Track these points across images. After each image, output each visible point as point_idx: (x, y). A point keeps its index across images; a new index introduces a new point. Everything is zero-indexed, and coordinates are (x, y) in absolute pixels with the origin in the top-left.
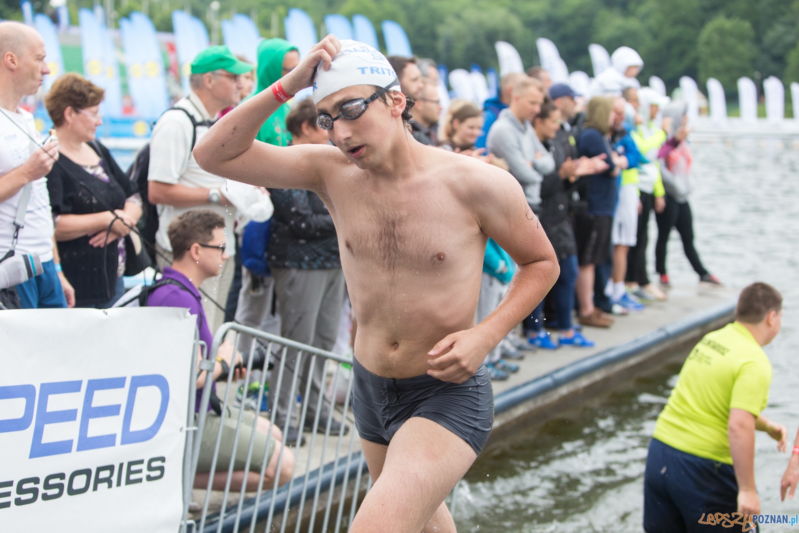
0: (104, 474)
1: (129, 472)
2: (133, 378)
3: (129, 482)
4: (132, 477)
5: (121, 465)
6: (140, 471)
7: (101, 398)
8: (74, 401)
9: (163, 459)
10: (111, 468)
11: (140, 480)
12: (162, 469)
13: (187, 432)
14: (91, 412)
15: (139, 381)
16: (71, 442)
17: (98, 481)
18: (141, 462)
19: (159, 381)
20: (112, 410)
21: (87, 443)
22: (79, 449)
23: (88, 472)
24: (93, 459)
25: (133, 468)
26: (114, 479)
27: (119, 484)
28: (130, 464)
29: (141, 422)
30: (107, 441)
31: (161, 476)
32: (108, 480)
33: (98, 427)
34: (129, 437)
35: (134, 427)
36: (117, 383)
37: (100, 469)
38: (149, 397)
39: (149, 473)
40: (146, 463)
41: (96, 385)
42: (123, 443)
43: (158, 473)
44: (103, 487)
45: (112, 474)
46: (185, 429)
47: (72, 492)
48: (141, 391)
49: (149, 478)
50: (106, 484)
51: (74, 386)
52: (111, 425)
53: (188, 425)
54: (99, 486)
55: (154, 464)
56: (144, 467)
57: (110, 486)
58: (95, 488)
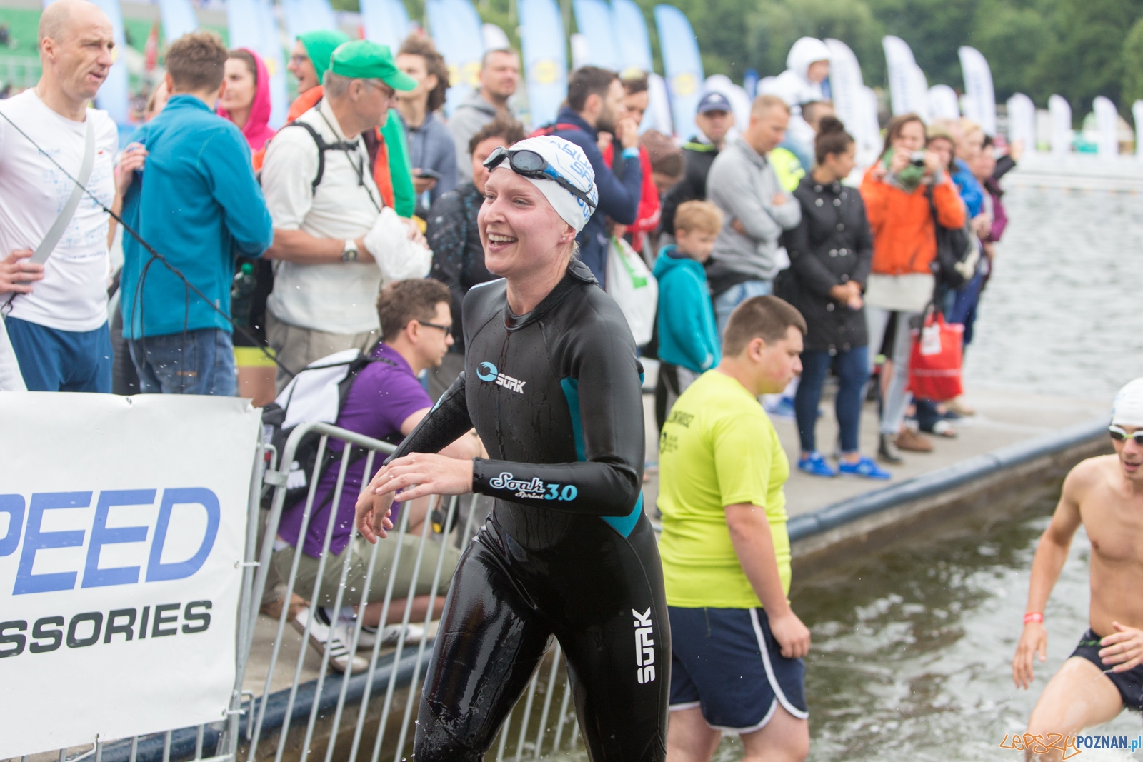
0: (121, 621)
1: (158, 620)
2: (167, 492)
3: (157, 633)
4: (163, 626)
5: (146, 610)
6: (174, 619)
7: (119, 517)
8: (82, 519)
9: (208, 605)
10: (131, 613)
11: (174, 632)
12: (207, 618)
13: (245, 569)
14: (103, 536)
15: (175, 496)
16: (74, 575)
17: (112, 630)
18: (177, 606)
19: (206, 498)
20: (136, 534)
21: (95, 577)
22: (84, 585)
23: (97, 617)
24: (105, 599)
25: (164, 614)
26: (136, 628)
27: (142, 635)
28: (160, 609)
29: (177, 550)
30: (126, 575)
31: (204, 628)
32: (128, 630)
33: (112, 556)
34: (158, 572)
35: (165, 559)
36: (145, 497)
37: (114, 614)
38: (190, 519)
39: (186, 622)
40: (183, 608)
41: (112, 498)
42: (149, 579)
43: (200, 623)
44: (118, 638)
45: (132, 621)
46: (242, 564)
47: (72, 642)
48: (178, 510)
49: (187, 629)
50: (124, 635)
51: (81, 499)
52: (135, 555)
53: (246, 559)
54: (114, 636)
55: (195, 611)
56: (180, 613)
57: (130, 637)
58: (107, 640)
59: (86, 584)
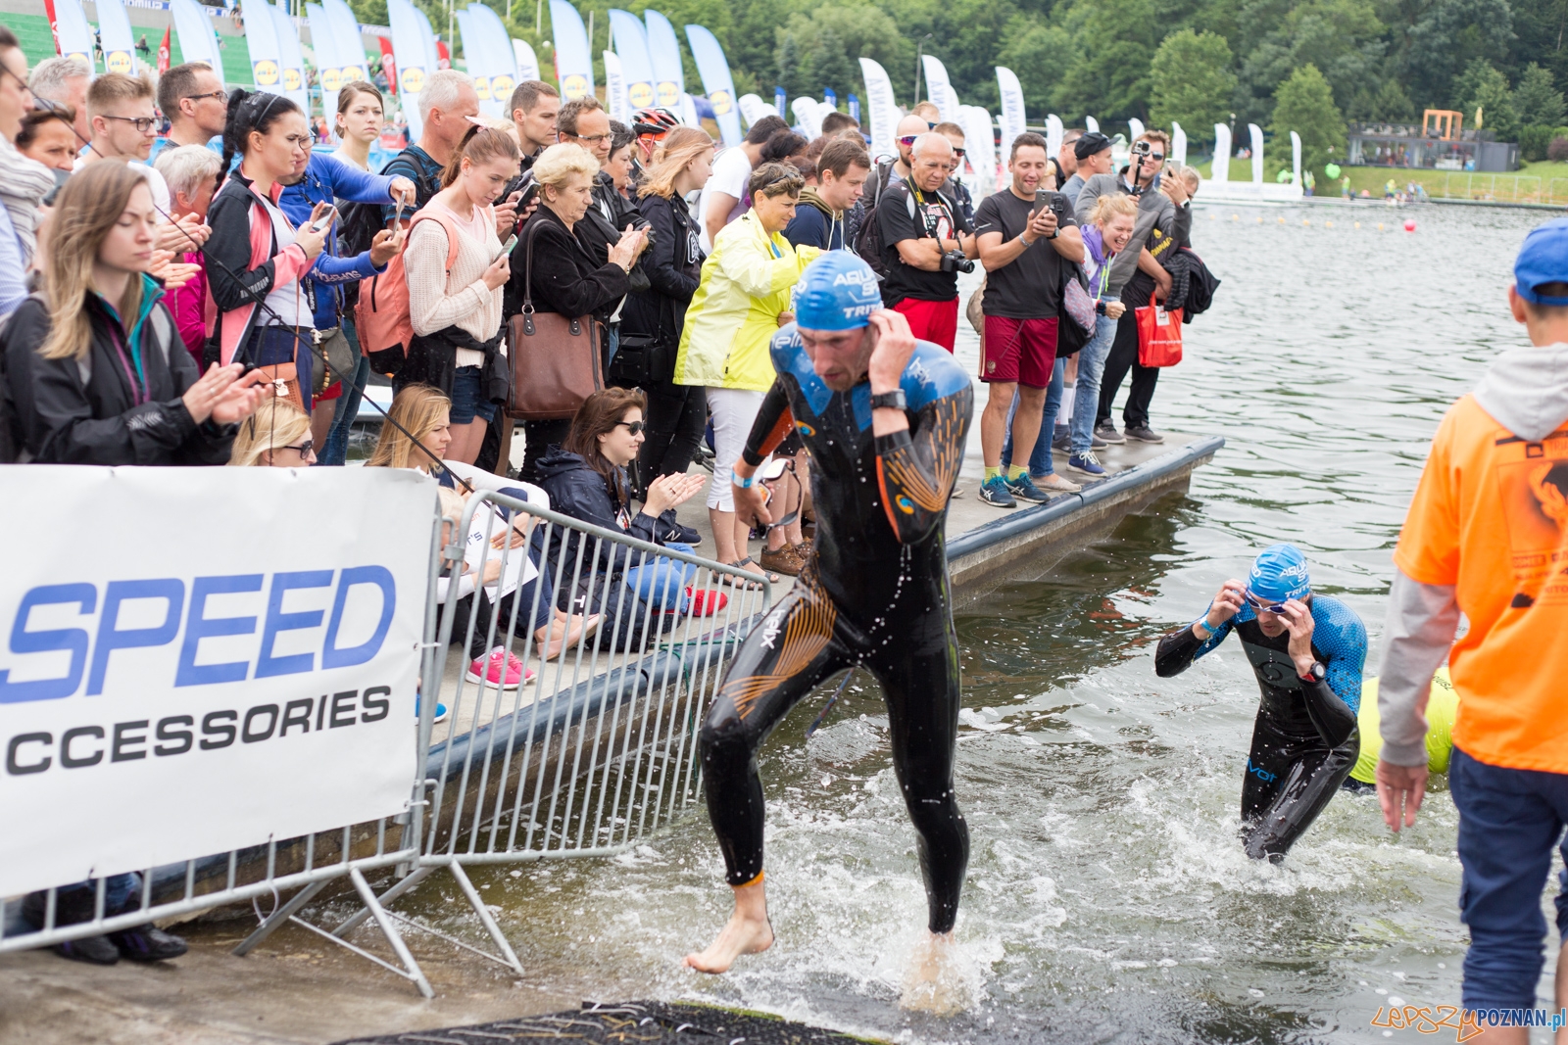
0: (298, 712)
1: (336, 709)
2: (345, 572)
3: (335, 723)
4: (340, 716)
5: (324, 699)
6: (352, 708)
8: (254, 605)
9: (386, 690)
10: (308, 703)
11: (352, 721)
12: (385, 704)
13: (424, 650)
14: (280, 622)
15: (352, 576)
16: (245, 665)
17: (288, 722)
18: (353, 694)
19: (380, 576)
20: (310, 619)
21: (269, 666)
23: (272, 709)
24: (281, 689)
25: (342, 703)
26: (313, 719)
27: (319, 727)
28: (338, 697)
29: (354, 633)
30: (300, 663)
31: (383, 715)
32: (303, 721)
33: (287, 643)
34: (334, 658)
35: (342, 643)
36: (321, 579)
37: (291, 705)
38: (365, 600)
39: (365, 710)
40: (360, 695)
41: (286, 581)
42: (326, 665)
43: (379, 710)
44: (295, 730)
45: (309, 712)
46: (421, 645)
47: (248, 738)
48: (354, 590)
49: (366, 718)
50: (300, 727)
51: (251, 583)
52: (308, 641)
53: (425, 640)
54: (290, 729)
55: (373, 698)
56: (358, 701)
57: (306, 729)
58: (283, 733)
59: (259, 674)
